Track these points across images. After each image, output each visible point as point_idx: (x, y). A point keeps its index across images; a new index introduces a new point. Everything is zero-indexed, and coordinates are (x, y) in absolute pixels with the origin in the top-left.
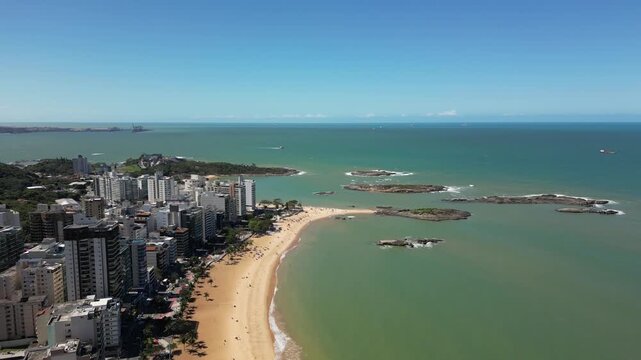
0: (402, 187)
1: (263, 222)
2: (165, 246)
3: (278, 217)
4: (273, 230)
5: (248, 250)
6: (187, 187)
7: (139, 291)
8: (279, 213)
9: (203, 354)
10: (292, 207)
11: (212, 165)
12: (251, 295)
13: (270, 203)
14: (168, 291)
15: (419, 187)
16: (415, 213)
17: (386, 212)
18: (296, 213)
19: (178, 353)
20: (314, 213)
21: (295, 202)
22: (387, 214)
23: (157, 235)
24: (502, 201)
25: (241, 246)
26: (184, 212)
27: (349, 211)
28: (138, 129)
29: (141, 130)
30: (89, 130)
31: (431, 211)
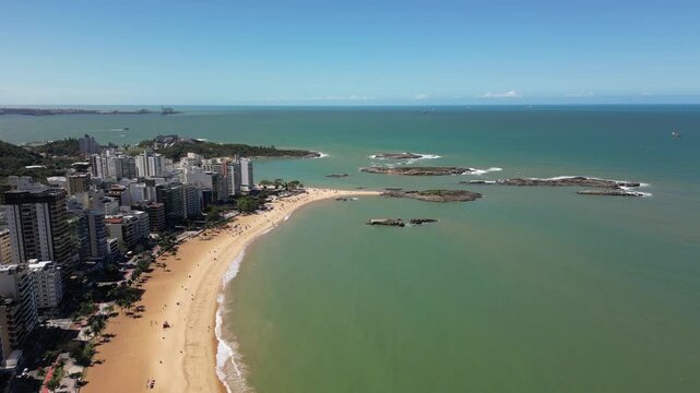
0: (422, 169)
1: (255, 202)
2: (134, 219)
3: (275, 197)
4: (264, 209)
5: (228, 227)
6: (182, 165)
7: (97, 261)
8: (276, 194)
9: (139, 317)
10: (292, 188)
11: (230, 146)
12: (211, 268)
13: (270, 184)
14: (130, 262)
15: (441, 169)
16: (422, 194)
17: (394, 193)
18: (296, 193)
19: (115, 315)
20: (315, 194)
21: (297, 183)
22: (392, 195)
23: (127, 208)
24: (523, 183)
25: (221, 223)
26: (162, 187)
27: (354, 193)
28: (167, 112)
29: (171, 113)
30: (115, 112)
31: (438, 193)
